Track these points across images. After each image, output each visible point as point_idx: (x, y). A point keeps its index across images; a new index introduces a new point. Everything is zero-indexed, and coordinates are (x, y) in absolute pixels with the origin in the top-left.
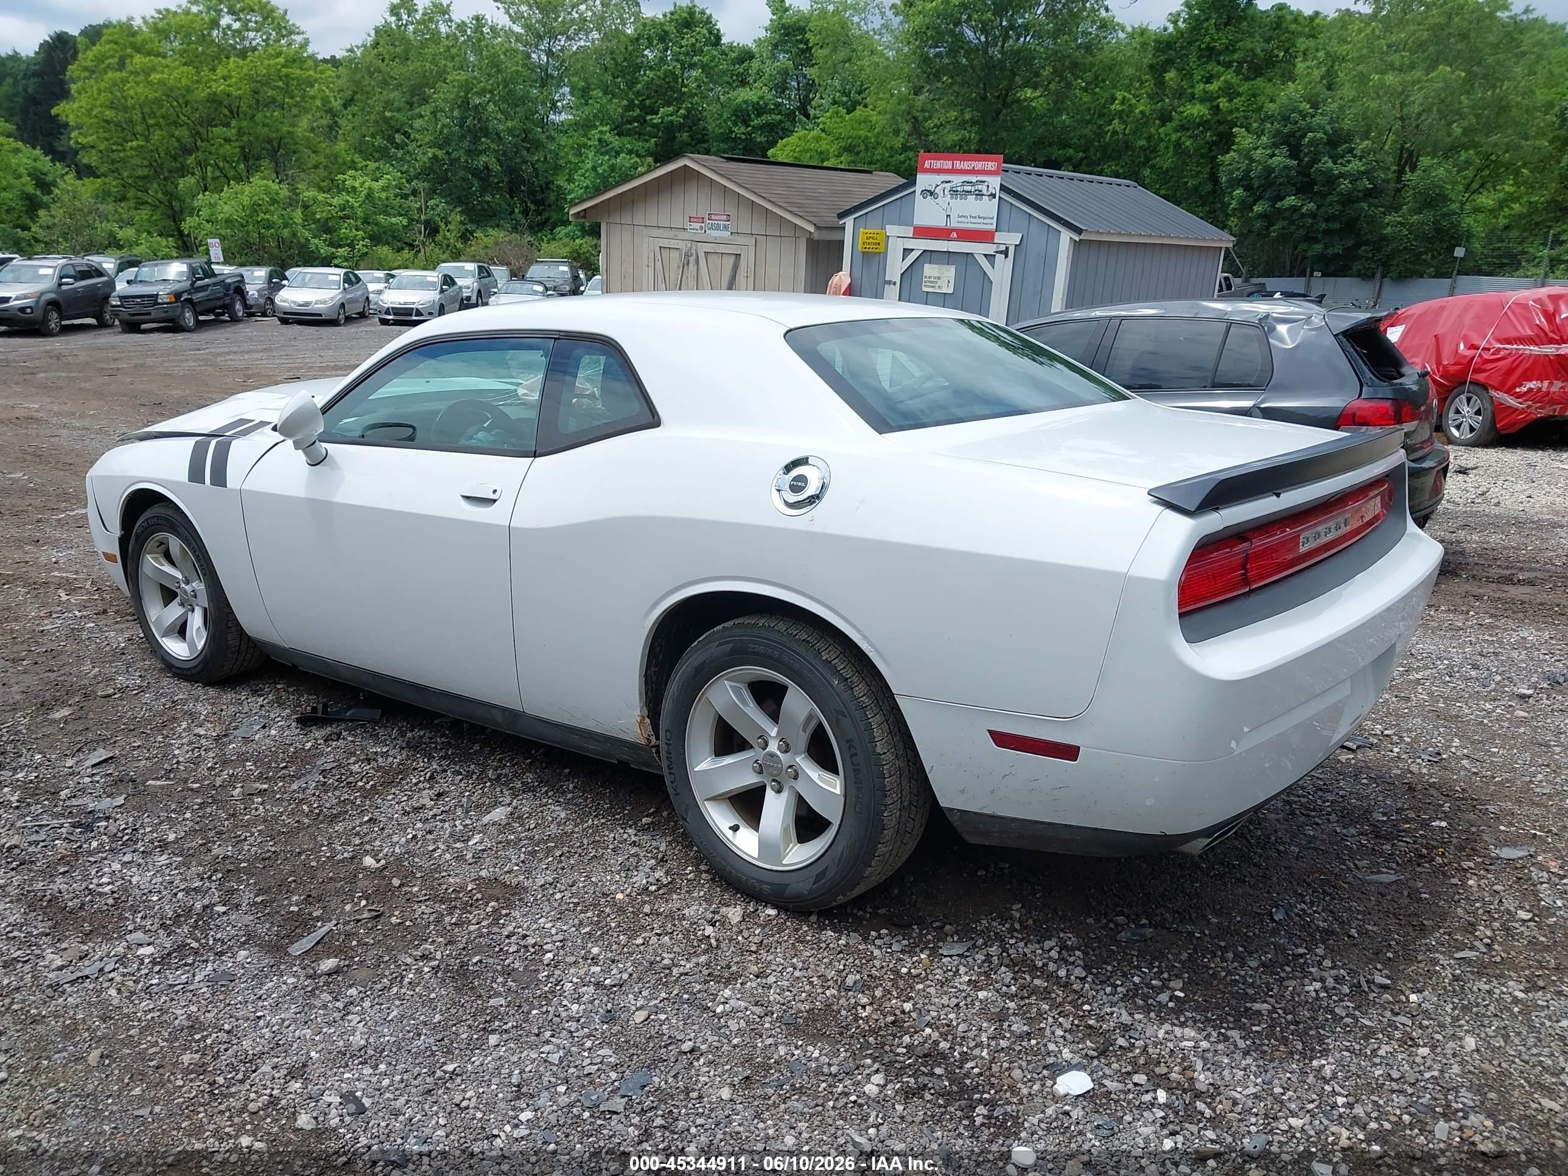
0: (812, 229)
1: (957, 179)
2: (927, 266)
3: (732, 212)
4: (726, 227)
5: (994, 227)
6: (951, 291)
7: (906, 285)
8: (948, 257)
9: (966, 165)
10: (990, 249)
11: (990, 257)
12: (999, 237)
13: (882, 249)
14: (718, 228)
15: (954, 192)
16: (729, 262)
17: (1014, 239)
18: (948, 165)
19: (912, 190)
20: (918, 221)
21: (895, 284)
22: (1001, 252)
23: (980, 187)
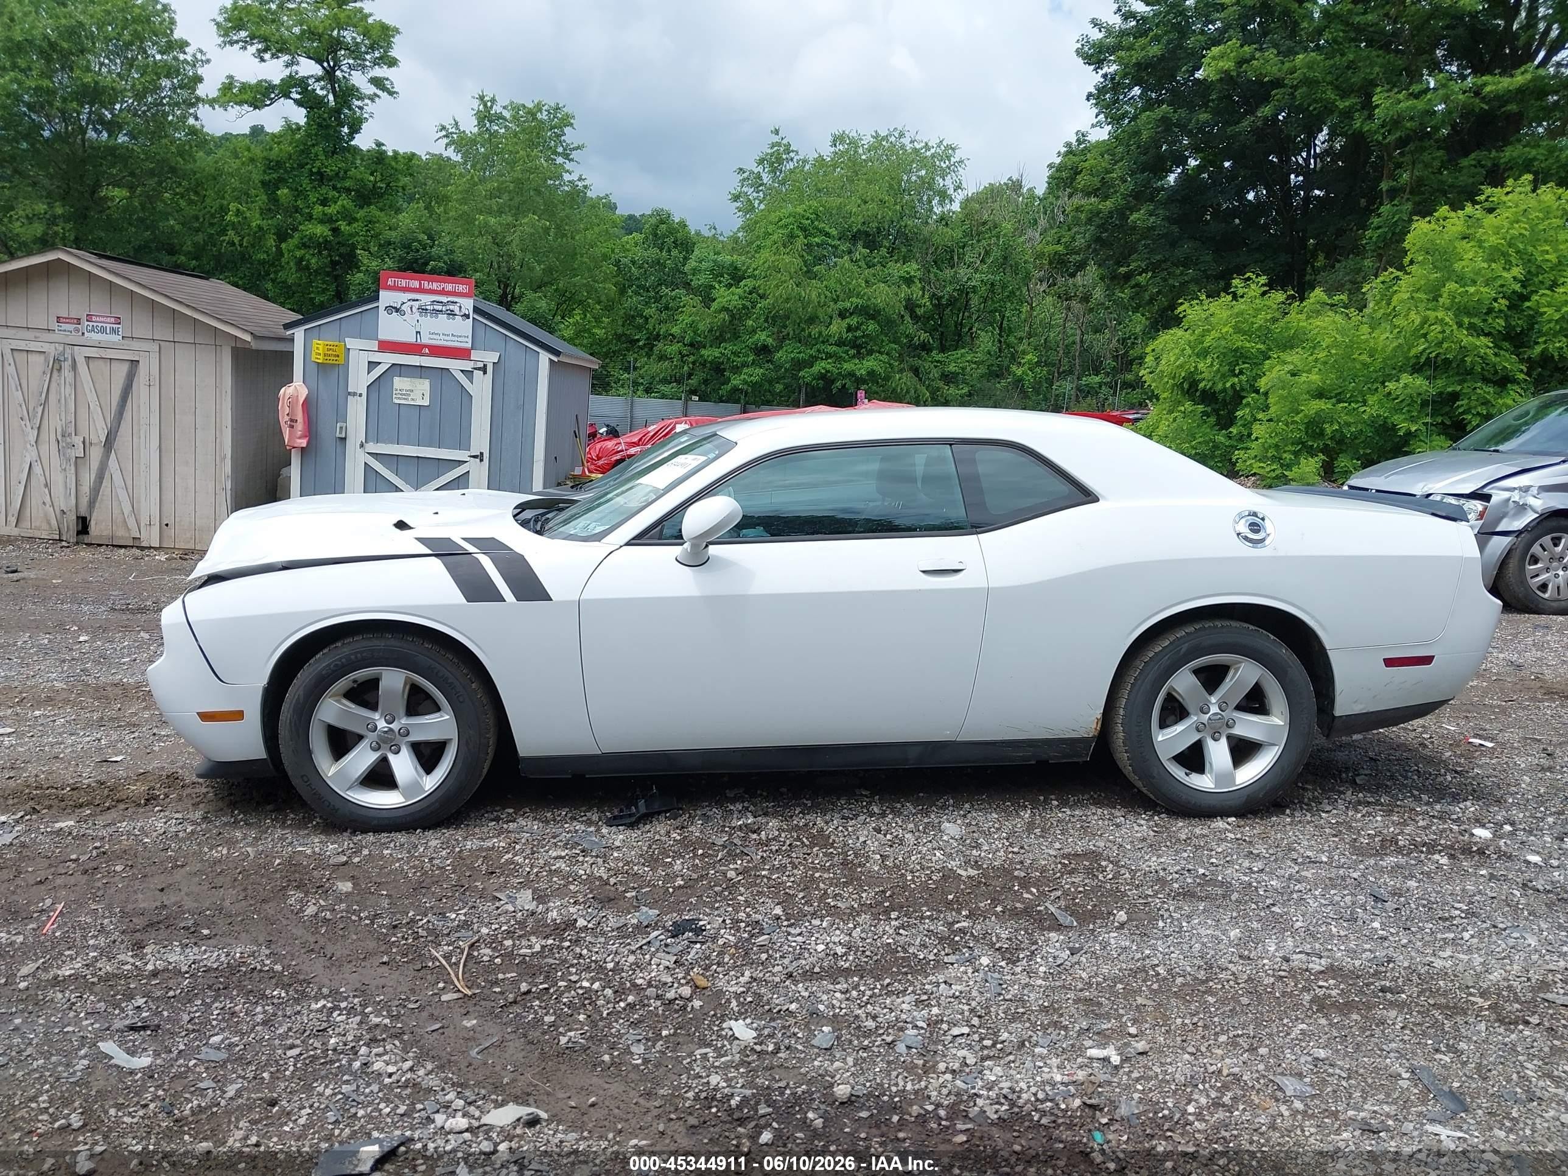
0: (247, 338)
1: (425, 299)
2: (396, 380)
3: (125, 316)
4: (114, 331)
5: (469, 345)
6: (427, 404)
7: (374, 396)
8: (421, 371)
9: (435, 286)
10: (468, 365)
11: (468, 374)
12: (474, 355)
13: (341, 361)
14: (103, 330)
15: (423, 310)
16: (125, 367)
17: (491, 357)
18: (415, 284)
19: (375, 305)
20: (382, 336)
21: (360, 395)
22: (479, 369)
23: (452, 307)
